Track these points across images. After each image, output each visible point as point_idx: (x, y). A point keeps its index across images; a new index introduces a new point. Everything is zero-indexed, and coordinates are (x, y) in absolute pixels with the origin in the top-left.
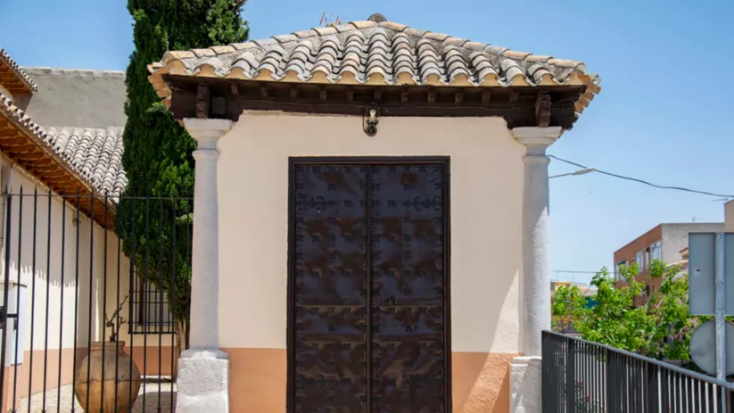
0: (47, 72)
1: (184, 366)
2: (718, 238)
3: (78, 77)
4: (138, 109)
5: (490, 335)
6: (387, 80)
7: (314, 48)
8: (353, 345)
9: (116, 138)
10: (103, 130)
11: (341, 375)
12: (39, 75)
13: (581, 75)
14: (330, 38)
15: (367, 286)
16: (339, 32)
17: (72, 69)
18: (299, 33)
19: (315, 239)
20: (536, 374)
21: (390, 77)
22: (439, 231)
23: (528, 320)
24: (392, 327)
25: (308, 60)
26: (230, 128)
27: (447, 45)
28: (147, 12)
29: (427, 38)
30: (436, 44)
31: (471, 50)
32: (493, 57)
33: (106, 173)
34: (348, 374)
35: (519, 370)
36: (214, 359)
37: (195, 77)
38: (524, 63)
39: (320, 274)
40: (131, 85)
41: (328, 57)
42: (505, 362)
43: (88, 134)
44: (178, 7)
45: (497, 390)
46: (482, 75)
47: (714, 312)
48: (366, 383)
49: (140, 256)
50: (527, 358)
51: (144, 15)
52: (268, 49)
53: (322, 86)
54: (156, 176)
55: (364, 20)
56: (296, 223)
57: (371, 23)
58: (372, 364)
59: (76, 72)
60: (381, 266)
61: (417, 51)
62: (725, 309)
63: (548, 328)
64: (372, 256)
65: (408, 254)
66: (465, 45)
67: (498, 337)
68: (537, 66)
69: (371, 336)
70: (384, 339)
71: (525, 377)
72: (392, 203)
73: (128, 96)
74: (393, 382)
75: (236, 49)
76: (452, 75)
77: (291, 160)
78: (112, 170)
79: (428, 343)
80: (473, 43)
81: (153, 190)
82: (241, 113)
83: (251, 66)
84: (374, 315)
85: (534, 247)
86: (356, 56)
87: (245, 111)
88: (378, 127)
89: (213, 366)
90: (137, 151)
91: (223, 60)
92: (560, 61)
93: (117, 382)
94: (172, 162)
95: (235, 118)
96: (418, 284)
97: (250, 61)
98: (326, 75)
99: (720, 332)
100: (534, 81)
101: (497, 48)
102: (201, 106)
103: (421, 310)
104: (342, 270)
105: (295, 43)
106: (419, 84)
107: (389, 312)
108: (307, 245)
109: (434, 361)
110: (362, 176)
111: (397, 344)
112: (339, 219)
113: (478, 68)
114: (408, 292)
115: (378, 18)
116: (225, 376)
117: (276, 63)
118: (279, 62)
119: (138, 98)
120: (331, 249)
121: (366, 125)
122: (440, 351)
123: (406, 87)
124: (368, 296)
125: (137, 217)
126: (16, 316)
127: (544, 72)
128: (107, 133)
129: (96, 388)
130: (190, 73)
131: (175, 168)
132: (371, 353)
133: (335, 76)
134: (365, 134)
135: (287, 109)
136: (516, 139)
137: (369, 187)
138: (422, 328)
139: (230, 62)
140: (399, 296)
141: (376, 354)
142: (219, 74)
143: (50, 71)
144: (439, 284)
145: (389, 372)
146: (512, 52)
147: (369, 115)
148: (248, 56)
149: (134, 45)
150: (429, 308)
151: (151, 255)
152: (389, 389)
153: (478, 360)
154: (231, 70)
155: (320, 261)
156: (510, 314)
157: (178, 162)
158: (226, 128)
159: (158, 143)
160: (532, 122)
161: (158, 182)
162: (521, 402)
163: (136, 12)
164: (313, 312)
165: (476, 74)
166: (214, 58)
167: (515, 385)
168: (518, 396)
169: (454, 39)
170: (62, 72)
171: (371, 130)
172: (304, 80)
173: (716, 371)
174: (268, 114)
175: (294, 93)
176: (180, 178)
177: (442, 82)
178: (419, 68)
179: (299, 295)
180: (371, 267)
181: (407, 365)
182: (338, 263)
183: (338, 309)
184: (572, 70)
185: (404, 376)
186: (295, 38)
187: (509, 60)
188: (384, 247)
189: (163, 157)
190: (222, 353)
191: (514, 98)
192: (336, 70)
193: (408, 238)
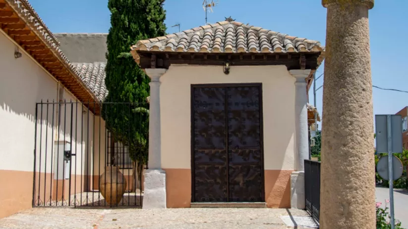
0: (65, 35)
1: (147, 177)
2: (388, 117)
3: (79, 37)
4: (113, 55)
5: (281, 162)
6: (234, 51)
7: (201, 35)
8: (220, 167)
9: (98, 68)
10: (91, 64)
11: (215, 181)
12: (61, 37)
13: (318, 47)
14: (208, 30)
15: (226, 141)
16: (212, 27)
17: (76, 34)
18: (195, 29)
19: (203, 120)
20: (302, 179)
21: (234, 49)
22: (258, 116)
23: (298, 155)
24: (238, 159)
25: (199, 41)
26: (165, 72)
27: (261, 32)
28: (118, 9)
29: (252, 29)
30: (256, 32)
31: (271, 35)
32: (281, 38)
33: (94, 86)
34: (218, 180)
35: (294, 177)
36: (159, 173)
37: (150, 51)
38: (294, 41)
39: (205, 136)
40: (109, 44)
41: (207, 40)
42: (288, 174)
43: (84, 66)
44: (133, 6)
45: (285, 187)
46: (275, 47)
47: (387, 151)
48: (226, 184)
49: (115, 129)
50: (298, 172)
51: (116, 11)
52: (181, 37)
53: (205, 54)
54: (122, 88)
55: (223, 21)
56: (194, 113)
57: (226, 22)
58: (229, 175)
59: (79, 35)
60: (232, 132)
61: (247, 35)
62: (392, 150)
63: (307, 158)
64: (228, 128)
65: (244, 127)
66: (269, 33)
67: (285, 163)
68: (299, 43)
69: (228, 163)
70: (234, 164)
71: (297, 181)
72: (237, 104)
73: (108, 49)
74: (238, 184)
75: (167, 37)
76: (262, 48)
77: (192, 86)
78: (97, 85)
79: (254, 166)
80: (273, 32)
81: (121, 96)
82: (170, 65)
83: (174, 45)
84: (230, 154)
85: (300, 123)
86: (220, 39)
87: (171, 65)
88: (230, 70)
89: (159, 176)
90: (113, 77)
91: (162, 42)
92: (310, 41)
93: (117, 183)
94: (130, 81)
95: (167, 68)
96: (249, 140)
97: (174, 43)
98: (207, 49)
99: (390, 160)
100: (298, 50)
101: (282, 34)
102: (153, 63)
103: (250, 152)
104: (215, 134)
105: (193, 33)
106: (247, 52)
107: (236, 152)
108: (199, 123)
109: (257, 174)
110: (223, 92)
111: (240, 166)
112: (213, 111)
113: (273, 44)
114: (245, 143)
115: (230, 20)
116: (164, 181)
117: (185, 44)
118: (186, 43)
119: (113, 50)
120: (210, 125)
121: (224, 69)
122: (259, 170)
123: (241, 53)
124: (227, 145)
125: (113, 109)
126: (75, 155)
127: (303, 46)
128: (94, 65)
129: (109, 186)
130: (148, 50)
131: (131, 85)
132: (228, 170)
133: (210, 49)
134: (224, 74)
135: (190, 63)
136: (292, 75)
137: (226, 97)
138: (252, 160)
139: (165, 43)
140: (241, 145)
141: (231, 171)
142: (161, 50)
143: (66, 35)
144: (258, 140)
145: (237, 179)
146: (289, 36)
147: (226, 65)
148: (172, 40)
149: (111, 24)
150: (254, 150)
151: (121, 128)
152: (236, 187)
153: (276, 173)
154: (166, 48)
155: (205, 130)
156: (290, 153)
157: (133, 81)
158: (164, 72)
159: (123, 72)
160: (297, 67)
161: (123, 92)
162: (295, 192)
163: (112, 9)
164: (202, 152)
165: (273, 47)
166: (158, 43)
167: (293, 184)
168: (294, 189)
169: (264, 30)
170: (72, 35)
171: (227, 72)
172: (197, 51)
173: (388, 178)
174: (182, 66)
175: (192, 57)
176: (134, 90)
177: (258, 51)
178: (248, 44)
179: (196, 145)
180: (228, 132)
181: (244, 176)
182: (213, 131)
183: (213, 151)
184: (314, 45)
185: (243, 180)
186: (193, 31)
187: (288, 40)
188: (233, 123)
189: (126, 79)
190: (162, 171)
191: (289, 57)
192: (211, 46)
193: (244, 119)
